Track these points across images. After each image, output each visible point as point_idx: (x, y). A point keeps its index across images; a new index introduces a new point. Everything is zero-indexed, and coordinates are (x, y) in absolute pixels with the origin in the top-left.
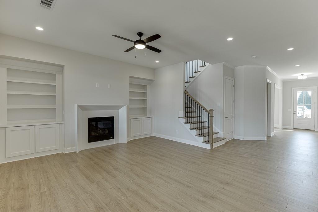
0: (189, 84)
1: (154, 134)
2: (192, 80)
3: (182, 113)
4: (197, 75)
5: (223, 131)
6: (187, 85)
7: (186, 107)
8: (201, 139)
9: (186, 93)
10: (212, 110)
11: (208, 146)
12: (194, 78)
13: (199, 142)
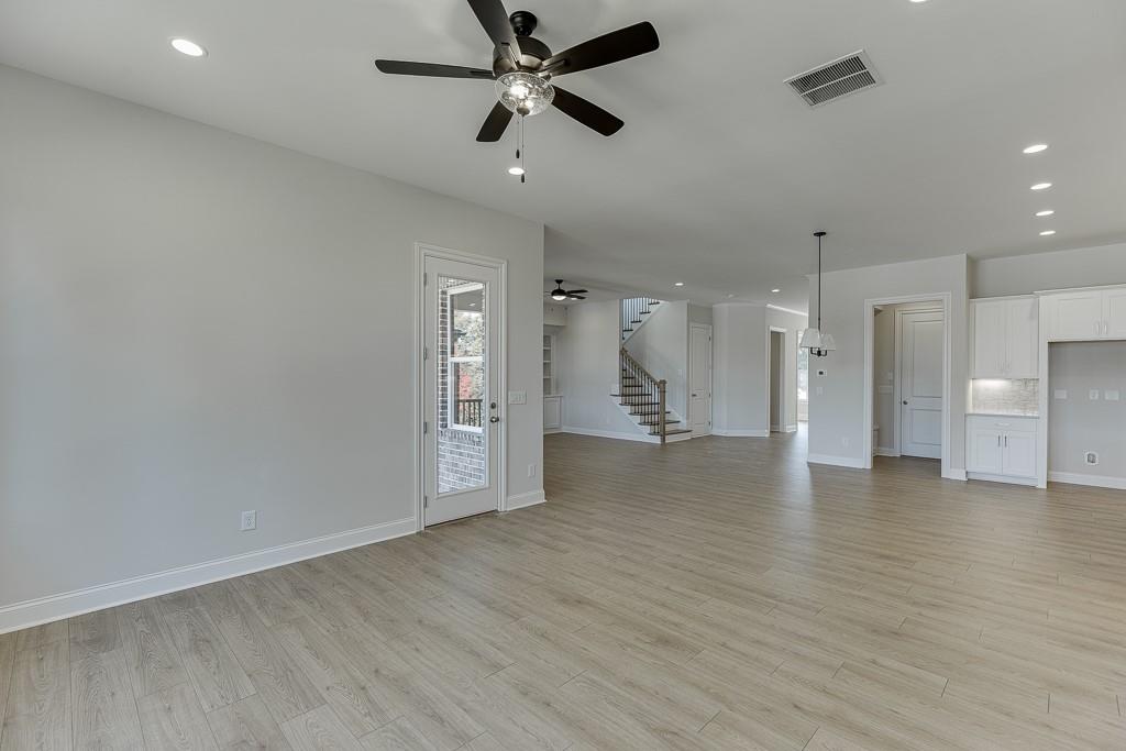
0: (630, 333)
1: (565, 429)
2: (635, 327)
3: (616, 389)
4: (644, 318)
5: (688, 418)
6: (627, 335)
7: (625, 376)
8: (648, 429)
9: (623, 352)
10: (664, 382)
11: (657, 440)
12: (640, 324)
13: (644, 435)
